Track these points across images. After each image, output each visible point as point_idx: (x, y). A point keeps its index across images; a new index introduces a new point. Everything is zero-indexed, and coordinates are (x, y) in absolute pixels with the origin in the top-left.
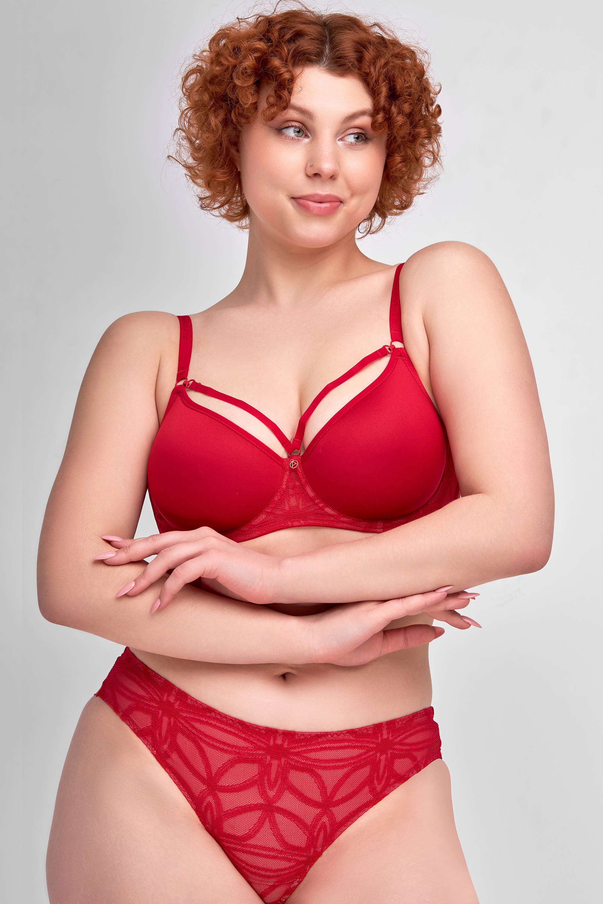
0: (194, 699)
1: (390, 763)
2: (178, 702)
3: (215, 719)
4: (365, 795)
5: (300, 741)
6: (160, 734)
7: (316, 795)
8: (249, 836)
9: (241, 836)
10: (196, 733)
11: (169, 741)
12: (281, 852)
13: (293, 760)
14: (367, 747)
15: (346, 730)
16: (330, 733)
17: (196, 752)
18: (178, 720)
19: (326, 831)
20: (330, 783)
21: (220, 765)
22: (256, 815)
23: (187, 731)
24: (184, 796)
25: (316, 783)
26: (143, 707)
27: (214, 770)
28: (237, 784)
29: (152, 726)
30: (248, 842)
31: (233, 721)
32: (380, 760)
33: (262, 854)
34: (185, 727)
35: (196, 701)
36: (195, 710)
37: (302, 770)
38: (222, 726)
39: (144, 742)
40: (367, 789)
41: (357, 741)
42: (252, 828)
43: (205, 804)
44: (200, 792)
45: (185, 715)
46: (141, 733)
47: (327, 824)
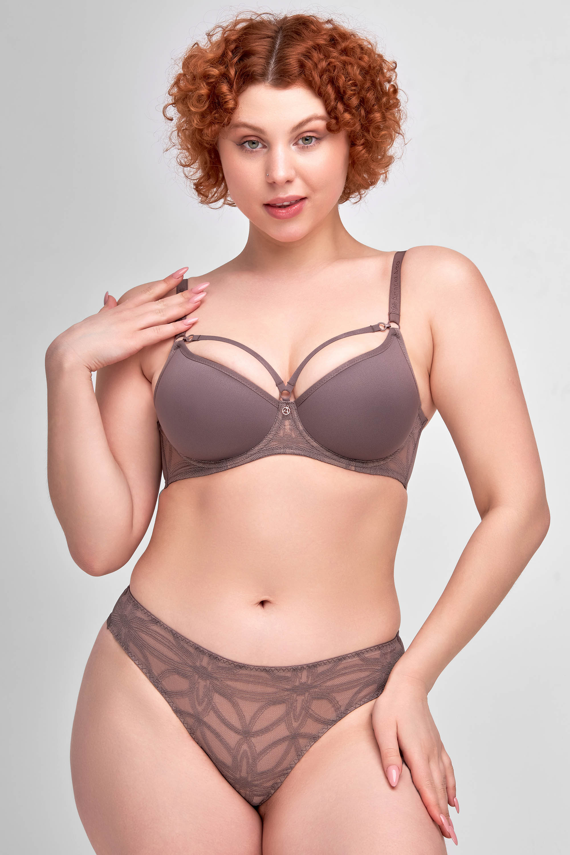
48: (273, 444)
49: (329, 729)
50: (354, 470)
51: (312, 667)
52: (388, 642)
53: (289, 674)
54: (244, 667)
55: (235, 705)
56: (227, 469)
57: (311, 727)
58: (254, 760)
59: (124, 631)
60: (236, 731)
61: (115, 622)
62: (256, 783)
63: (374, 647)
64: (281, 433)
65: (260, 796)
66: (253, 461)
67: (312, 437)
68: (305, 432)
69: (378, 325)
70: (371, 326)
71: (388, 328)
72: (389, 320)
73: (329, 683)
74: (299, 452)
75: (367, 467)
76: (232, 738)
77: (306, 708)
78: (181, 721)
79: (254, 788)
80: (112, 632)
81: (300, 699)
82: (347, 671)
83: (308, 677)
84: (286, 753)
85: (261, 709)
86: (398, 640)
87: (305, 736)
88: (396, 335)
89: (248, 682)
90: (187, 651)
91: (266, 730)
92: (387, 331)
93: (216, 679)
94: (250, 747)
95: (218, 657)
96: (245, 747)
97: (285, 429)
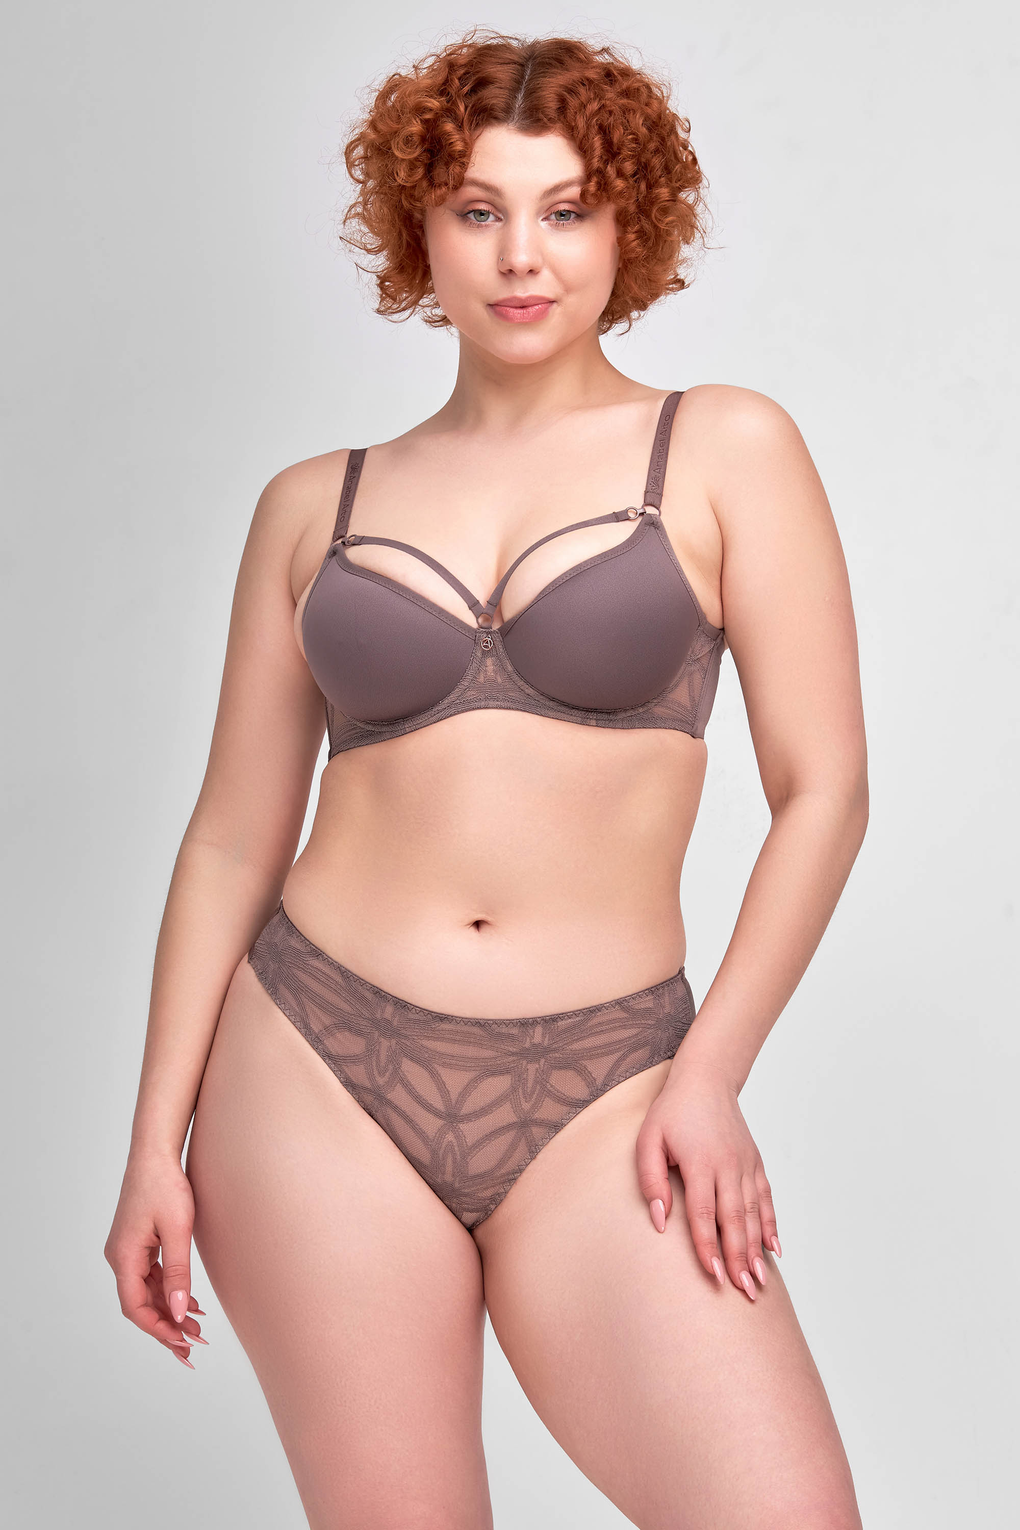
48: (471, 694)
49: (579, 1113)
50: (594, 724)
51: (550, 1021)
52: (665, 982)
53: (515, 1031)
54: (446, 1019)
55: (434, 1075)
56: (406, 734)
57: (549, 1110)
58: (464, 1157)
59: (272, 966)
60: (436, 1113)
61: (260, 952)
62: (466, 1191)
63: (643, 991)
64: (481, 679)
65: (472, 1211)
66: (441, 720)
67: (527, 682)
68: (517, 674)
69: (626, 511)
70: (614, 513)
71: (642, 514)
72: (645, 502)
73: (576, 1046)
74: (509, 704)
75: (615, 718)
76: (431, 1124)
77: (542, 1081)
78: (354, 1097)
79: (464, 1199)
80: (254, 968)
81: (532, 1068)
82: (604, 1028)
83: (543, 1036)
84: (513, 1147)
85: (476, 1081)
86: (682, 979)
87: (541, 1123)
88: (653, 523)
89: (454, 1041)
90: (363, 997)
91: (484, 1111)
92: (640, 519)
93: (406, 1037)
94: (457, 1137)
95: (408, 1005)
96: (450, 1137)
97: (486, 671)
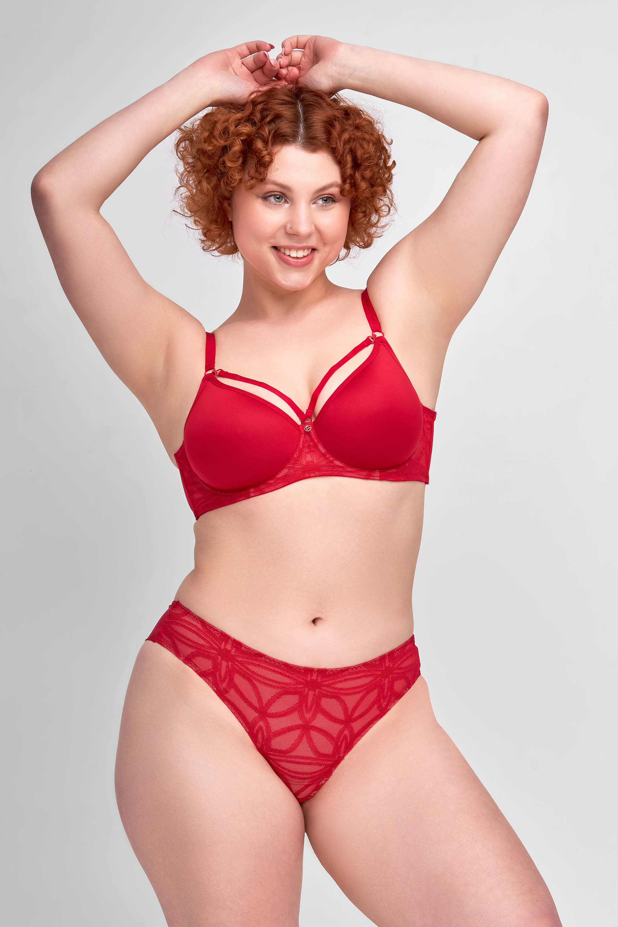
0: (248, 647)
1: (392, 684)
2: (234, 649)
3: (265, 662)
4: (375, 712)
5: (330, 676)
6: (220, 674)
7: (340, 714)
8: (292, 749)
9: (285, 750)
10: (250, 673)
11: (227, 680)
12: (315, 759)
13: (324, 690)
14: (376, 674)
15: (362, 664)
16: (351, 667)
17: (250, 688)
18: (235, 664)
19: (347, 740)
20: (350, 706)
21: (269, 697)
22: (296, 733)
23: (243, 672)
24: (240, 722)
25: (340, 705)
26: (204, 654)
27: (265, 701)
28: (283, 711)
29: (212, 669)
30: (290, 754)
31: (279, 664)
32: (384, 683)
33: (301, 762)
34: (241, 669)
35: (249, 649)
36: (248, 655)
37: (331, 697)
38: (271, 667)
39: (206, 682)
40: (376, 706)
41: (368, 671)
42: (294, 743)
43: (257, 728)
44: (253, 719)
45: (240, 659)
46: (203, 674)
47: (348, 736)
